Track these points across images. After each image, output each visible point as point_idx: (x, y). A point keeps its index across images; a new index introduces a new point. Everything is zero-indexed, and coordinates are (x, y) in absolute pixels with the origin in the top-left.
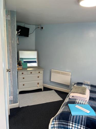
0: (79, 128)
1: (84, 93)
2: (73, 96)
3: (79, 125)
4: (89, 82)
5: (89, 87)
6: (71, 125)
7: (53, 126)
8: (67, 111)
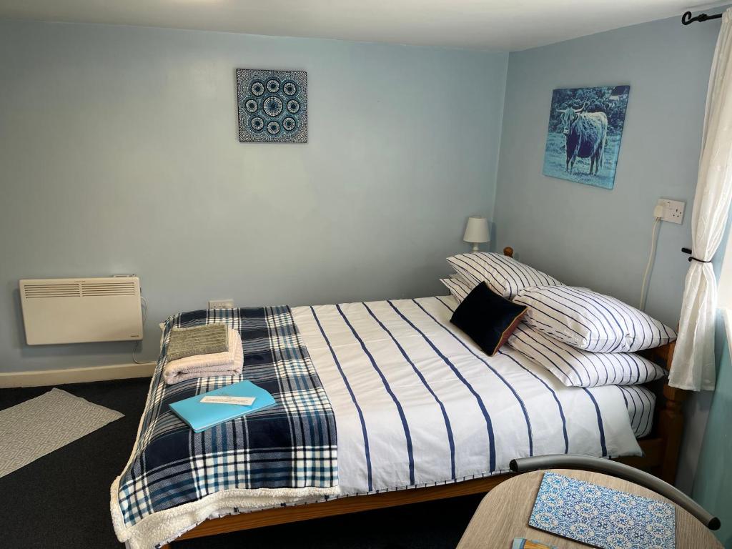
0: (229, 462)
1: (222, 348)
2: (180, 373)
3: (228, 452)
4: (231, 300)
5: (236, 319)
6: (200, 463)
7: (129, 502)
8: (171, 428)
